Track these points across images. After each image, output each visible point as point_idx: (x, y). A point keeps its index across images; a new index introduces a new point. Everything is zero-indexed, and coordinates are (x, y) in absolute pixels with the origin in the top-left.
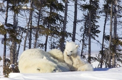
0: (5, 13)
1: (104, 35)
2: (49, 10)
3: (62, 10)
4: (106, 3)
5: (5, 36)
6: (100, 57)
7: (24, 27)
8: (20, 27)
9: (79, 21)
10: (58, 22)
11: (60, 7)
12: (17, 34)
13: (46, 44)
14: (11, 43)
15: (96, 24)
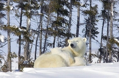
0: (20, 18)
1: (102, 35)
2: (56, 15)
3: (67, 15)
4: (103, 9)
5: (20, 37)
6: (99, 54)
7: (35, 30)
8: (32, 30)
9: (82, 24)
10: (64, 25)
11: (66, 13)
12: (30, 35)
13: (54, 44)
14: (25, 43)
15: (95, 27)
